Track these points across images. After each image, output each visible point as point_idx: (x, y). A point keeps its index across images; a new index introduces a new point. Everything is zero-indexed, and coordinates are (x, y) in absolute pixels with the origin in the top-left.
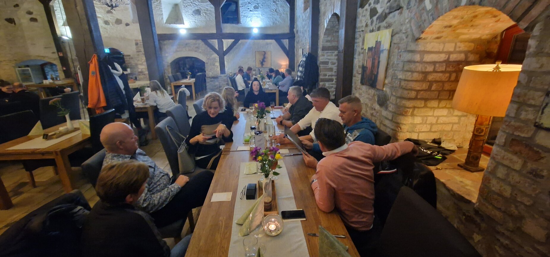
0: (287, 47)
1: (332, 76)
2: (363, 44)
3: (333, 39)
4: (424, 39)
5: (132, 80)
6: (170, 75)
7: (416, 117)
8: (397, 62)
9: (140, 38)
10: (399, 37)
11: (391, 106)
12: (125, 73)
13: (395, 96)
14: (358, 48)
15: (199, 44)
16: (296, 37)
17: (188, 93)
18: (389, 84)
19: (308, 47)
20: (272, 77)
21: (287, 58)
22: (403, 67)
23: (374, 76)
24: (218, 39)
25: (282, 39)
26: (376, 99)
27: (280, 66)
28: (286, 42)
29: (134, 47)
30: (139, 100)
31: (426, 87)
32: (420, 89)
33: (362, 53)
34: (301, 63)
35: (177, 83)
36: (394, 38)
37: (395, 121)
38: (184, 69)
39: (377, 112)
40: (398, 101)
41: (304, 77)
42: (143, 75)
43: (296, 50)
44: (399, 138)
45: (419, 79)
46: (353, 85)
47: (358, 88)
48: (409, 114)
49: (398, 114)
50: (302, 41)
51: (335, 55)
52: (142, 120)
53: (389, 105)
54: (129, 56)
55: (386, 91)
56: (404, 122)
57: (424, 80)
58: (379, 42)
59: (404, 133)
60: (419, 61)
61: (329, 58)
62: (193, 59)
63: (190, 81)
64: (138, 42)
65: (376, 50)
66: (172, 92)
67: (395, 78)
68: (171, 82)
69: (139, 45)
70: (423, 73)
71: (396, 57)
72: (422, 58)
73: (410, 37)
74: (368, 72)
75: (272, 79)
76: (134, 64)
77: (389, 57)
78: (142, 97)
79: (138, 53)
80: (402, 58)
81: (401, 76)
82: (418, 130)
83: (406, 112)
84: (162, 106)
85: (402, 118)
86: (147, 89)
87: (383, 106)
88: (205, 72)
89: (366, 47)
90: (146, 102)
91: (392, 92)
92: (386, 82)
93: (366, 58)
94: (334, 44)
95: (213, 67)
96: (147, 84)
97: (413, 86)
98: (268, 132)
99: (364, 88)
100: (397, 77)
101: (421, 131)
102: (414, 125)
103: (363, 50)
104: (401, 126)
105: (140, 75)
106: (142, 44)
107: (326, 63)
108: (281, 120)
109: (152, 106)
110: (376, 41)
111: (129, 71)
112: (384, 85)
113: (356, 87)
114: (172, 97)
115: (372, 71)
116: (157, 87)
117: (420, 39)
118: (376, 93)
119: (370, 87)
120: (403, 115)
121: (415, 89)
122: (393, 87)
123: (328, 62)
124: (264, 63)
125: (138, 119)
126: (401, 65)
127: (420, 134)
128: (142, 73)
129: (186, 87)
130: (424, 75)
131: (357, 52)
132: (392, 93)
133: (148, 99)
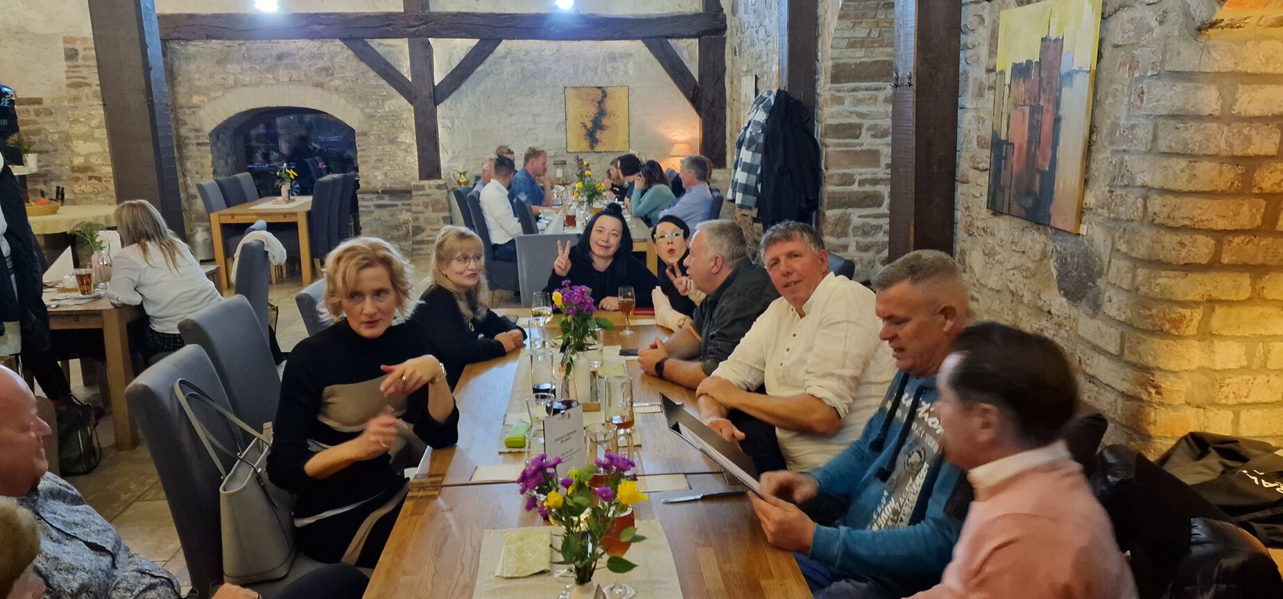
0: (694, 69)
1: (875, 182)
2: (993, 53)
3: (875, 34)
4: (1231, 26)
5: (46, 200)
6: (208, 180)
7: (1222, 344)
8: (1128, 118)
9: (87, 31)
10: (1132, 20)
11: (1115, 299)
12: (17, 171)
13: (1126, 256)
14: (973, 70)
15: (332, 58)
16: (732, 27)
17: (277, 251)
18: (1100, 210)
19: (775, 68)
20: (631, 193)
21: (694, 113)
22: (1155, 139)
23: (1042, 180)
24: (410, 36)
25: (672, 37)
26: (1055, 273)
27: (666, 147)
28: (688, 50)
29: (59, 69)
30: (70, 280)
31: (1253, 216)
32: (1229, 228)
33: (991, 88)
34: (750, 129)
35: (233, 216)
36: (1112, 23)
37: (1133, 359)
38: (266, 157)
39: (1060, 325)
40: (1140, 278)
41: (759, 186)
42: (93, 181)
43: (732, 83)
44: (1152, 430)
45: (1222, 185)
46: (958, 215)
47: (978, 228)
48: (1192, 330)
49: (1145, 331)
50: (752, 44)
51: (886, 100)
52: (75, 365)
53: (1107, 295)
54: (38, 101)
55: (1091, 241)
56: (1173, 365)
57: (1244, 190)
58: (1056, 40)
59: (1175, 408)
60: (1217, 113)
61: (862, 109)
62: (308, 118)
63: (291, 206)
64: (79, 46)
65: (1044, 74)
66: (213, 252)
67: (1126, 182)
68: (209, 208)
69: (80, 56)
70: (1235, 160)
71: (1126, 100)
72: (1229, 103)
73: (1175, 17)
74: (1015, 163)
75: (633, 197)
76: (56, 137)
77: (1095, 102)
78: (83, 271)
79: (74, 92)
80: (1148, 102)
81: (1146, 173)
82: (1231, 395)
83: (1176, 323)
84: (164, 308)
85: (1159, 344)
86: (102, 235)
87: (1080, 299)
88: (357, 169)
89: (1004, 63)
90: (98, 291)
91: (1116, 239)
92: (1090, 199)
93: (1005, 110)
94: (880, 54)
95: (388, 148)
96: (107, 219)
97: (1196, 213)
98: (602, 406)
99: (1004, 227)
100: (1133, 179)
101: (1248, 401)
102: (1215, 377)
103: (993, 75)
104: (1158, 378)
105: (77, 180)
106: (93, 53)
107: (851, 131)
108: (658, 360)
109: (122, 308)
110: (1043, 40)
111: (31, 164)
112: (1081, 212)
113: (971, 225)
114: (212, 268)
115: (1031, 158)
116: (150, 230)
117: (1213, 25)
118: (1050, 247)
119: (1025, 223)
120: (1161, 333)
121: (1207, 225)
122: (1116, 220)
123: (860, 127)
124: (598, 135)
125: (59, 363)
126: (1143, 133)
127: (1244, 415)
128: (90, 174)
129: (271, 227)
130: (1240, 170)
131: (971, 82)
132: (1113, 243)
133: (108, 279)
